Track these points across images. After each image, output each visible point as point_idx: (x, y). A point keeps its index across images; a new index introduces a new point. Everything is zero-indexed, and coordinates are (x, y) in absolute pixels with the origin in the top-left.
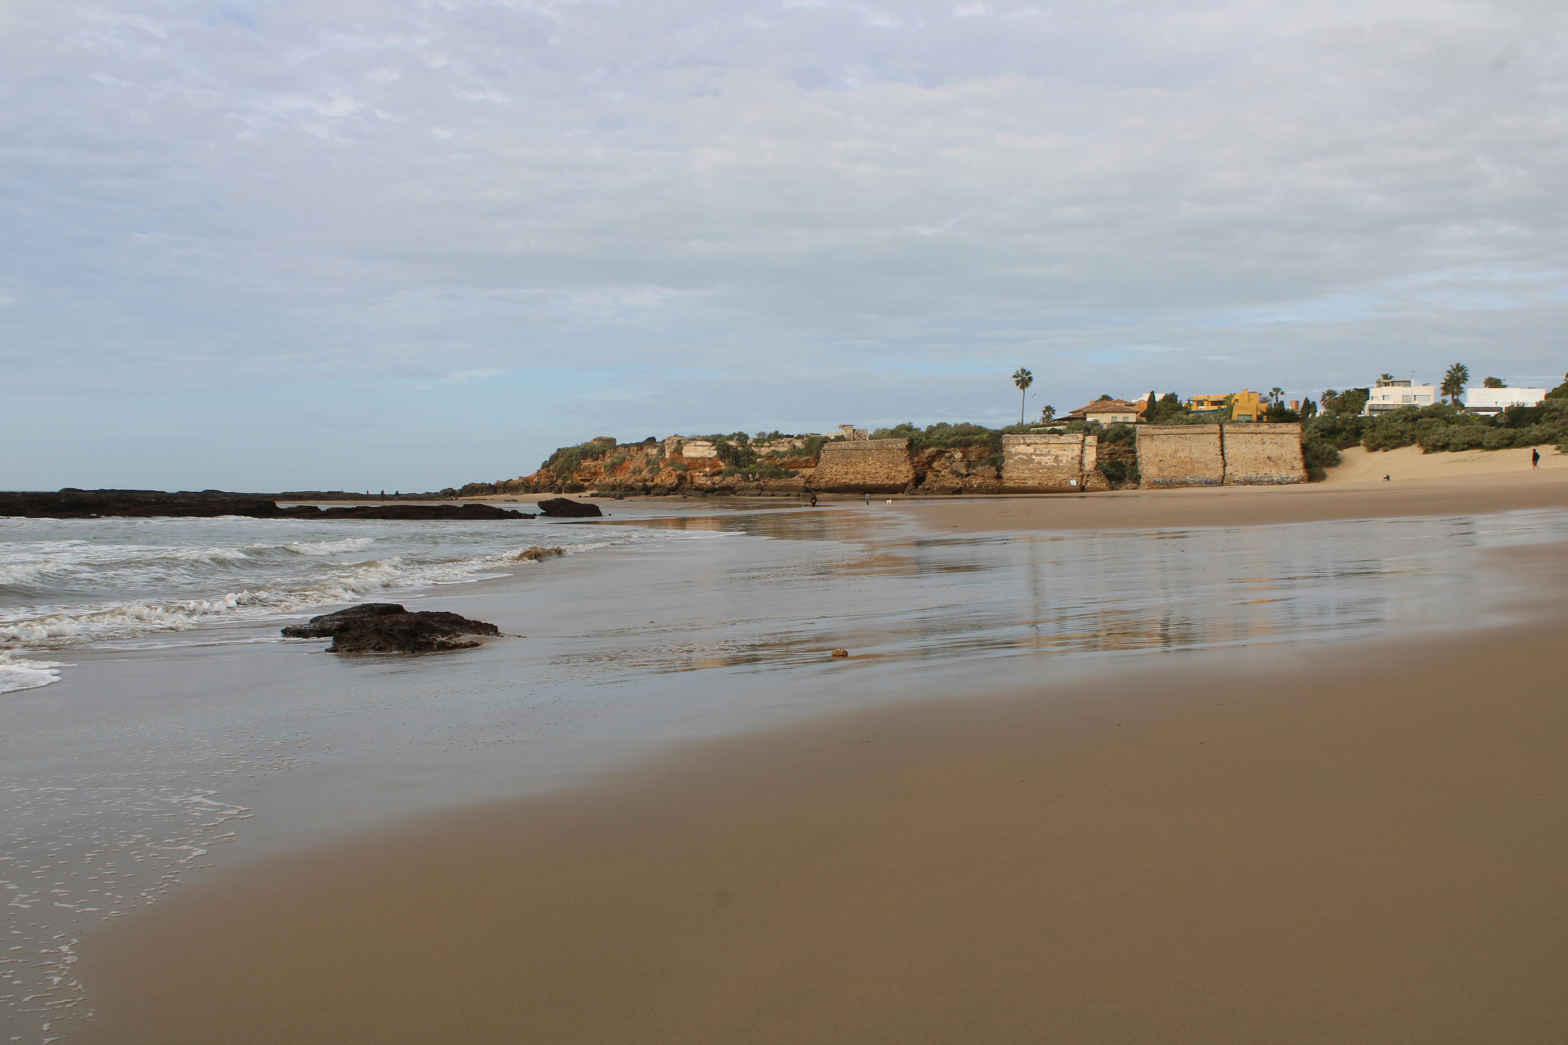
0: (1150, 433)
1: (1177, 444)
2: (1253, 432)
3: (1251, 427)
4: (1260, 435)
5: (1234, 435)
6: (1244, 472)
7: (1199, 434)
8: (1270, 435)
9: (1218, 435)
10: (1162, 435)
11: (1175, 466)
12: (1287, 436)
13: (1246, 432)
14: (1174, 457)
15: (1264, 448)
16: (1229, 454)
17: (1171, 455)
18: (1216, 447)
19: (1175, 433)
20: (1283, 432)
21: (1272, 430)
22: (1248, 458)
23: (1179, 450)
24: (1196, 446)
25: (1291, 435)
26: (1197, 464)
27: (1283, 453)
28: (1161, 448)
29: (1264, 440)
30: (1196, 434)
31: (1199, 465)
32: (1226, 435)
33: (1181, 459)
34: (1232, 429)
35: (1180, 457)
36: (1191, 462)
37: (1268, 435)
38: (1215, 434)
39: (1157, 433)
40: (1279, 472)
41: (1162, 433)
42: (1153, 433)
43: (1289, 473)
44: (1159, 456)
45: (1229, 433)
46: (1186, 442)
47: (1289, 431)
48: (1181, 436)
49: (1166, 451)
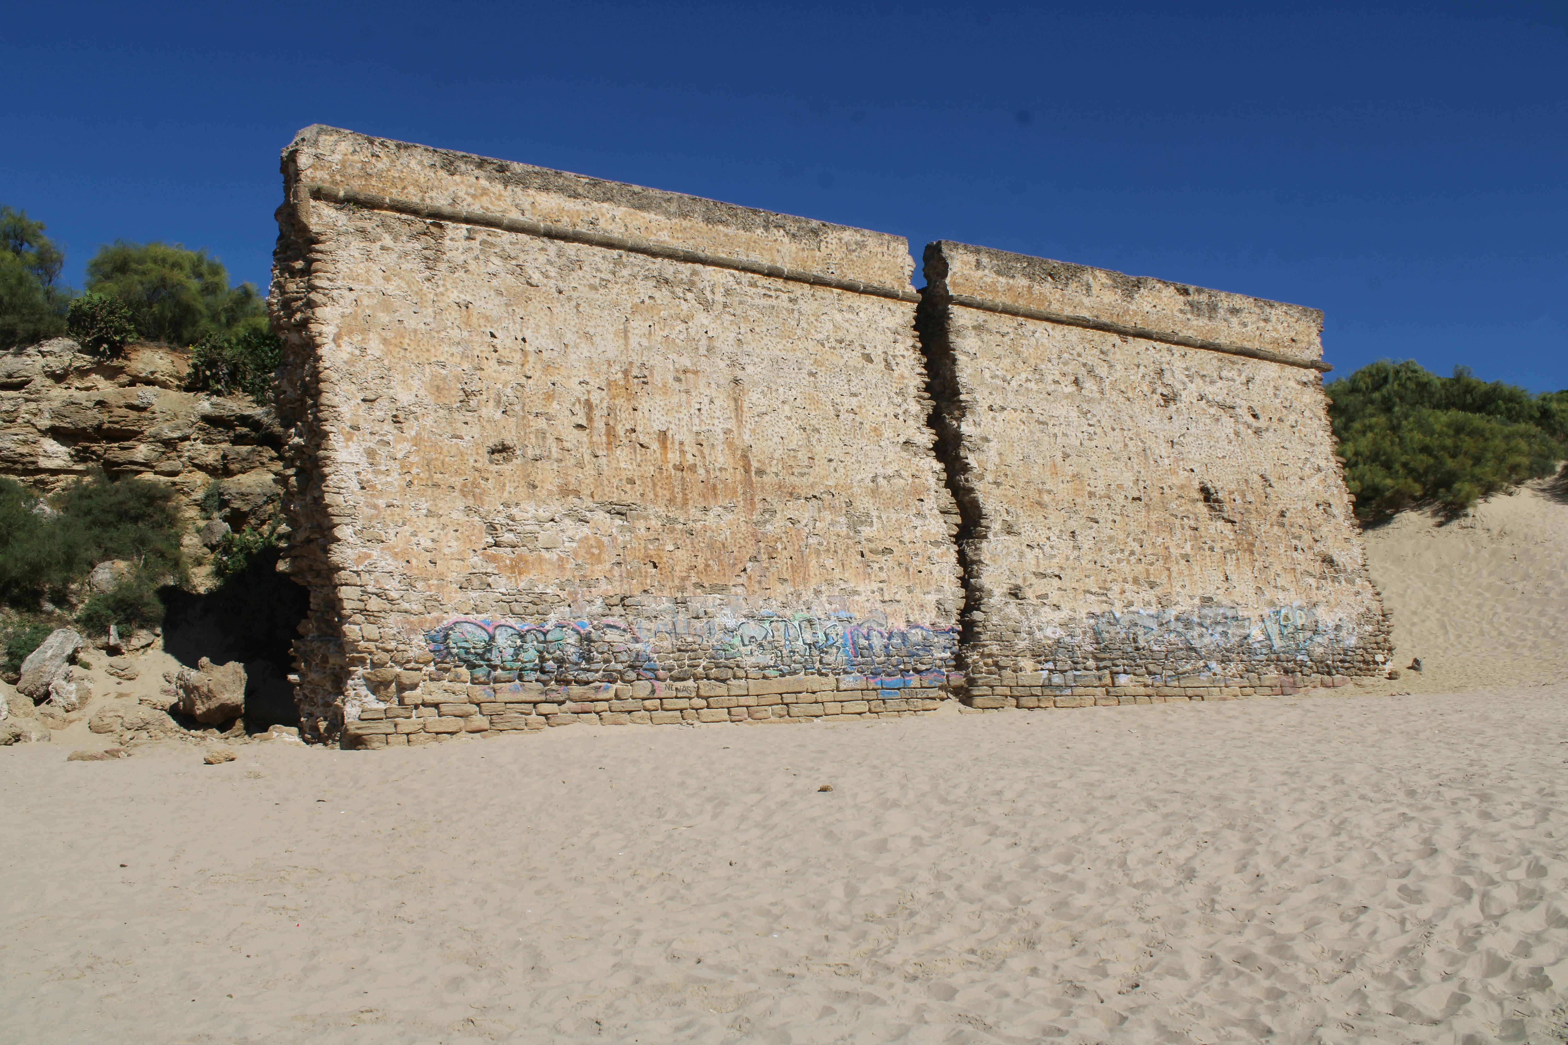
0: (413, 197)
1: (638, 326)
2: (1105, 319)
3: (1095, 288)
4: (1143, 343)
5: (1006, 323)
6: (1092, 584)
7: (788, 278)
8: (1191, 351)
9: (907, 312)
10: (513, 228)
11: (620, 512)
12: (1271, 369)
13: (1068, 312)
14: (610, 431)
15: (1174, 429)
16: (992, 449)
17: (589, 405)
18: (901, 393)
19: (616, 232)
20: (1247, 345)
21: (1202, 322)
22: (1100, 490)
23: (657, 379)
24: (776, 363)
25: (1289, 370)
26: (794, 510)
27: (1267, 468)
28: (503, 341)
29: (1168, 378)
30: (773, 273)
31: (805, 513)
32: (960, 316)
33: (673, 457)
34: (989, 276)
35: (663, 436)
36: (748, 483)
37: (1182, 349)
38: (889, 303)
39: (476, 208)
40: (1269, 594)
41: (514, 215)
42: (441, 202)
43: (1316, 596)
44: (490, 411)
45: (980, 306)
46: (702, 318)
47: (1275, 342)
48: (669, 267)
49: (548, 367)
